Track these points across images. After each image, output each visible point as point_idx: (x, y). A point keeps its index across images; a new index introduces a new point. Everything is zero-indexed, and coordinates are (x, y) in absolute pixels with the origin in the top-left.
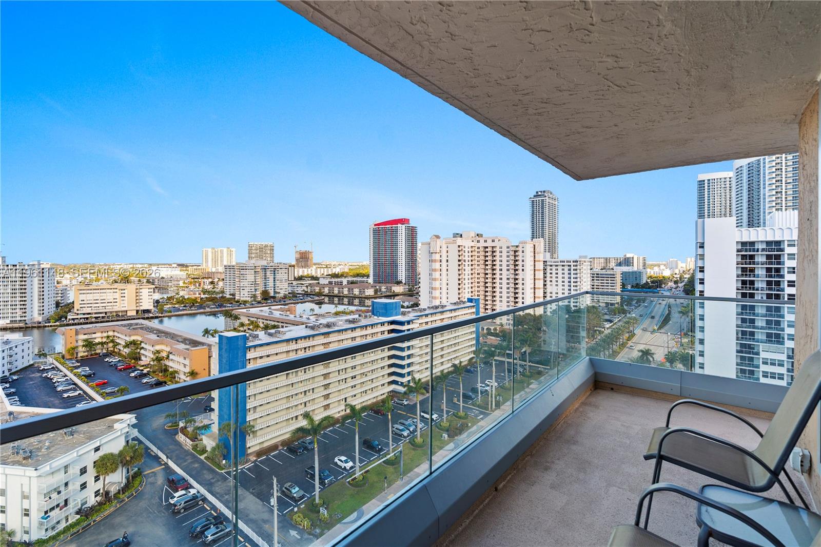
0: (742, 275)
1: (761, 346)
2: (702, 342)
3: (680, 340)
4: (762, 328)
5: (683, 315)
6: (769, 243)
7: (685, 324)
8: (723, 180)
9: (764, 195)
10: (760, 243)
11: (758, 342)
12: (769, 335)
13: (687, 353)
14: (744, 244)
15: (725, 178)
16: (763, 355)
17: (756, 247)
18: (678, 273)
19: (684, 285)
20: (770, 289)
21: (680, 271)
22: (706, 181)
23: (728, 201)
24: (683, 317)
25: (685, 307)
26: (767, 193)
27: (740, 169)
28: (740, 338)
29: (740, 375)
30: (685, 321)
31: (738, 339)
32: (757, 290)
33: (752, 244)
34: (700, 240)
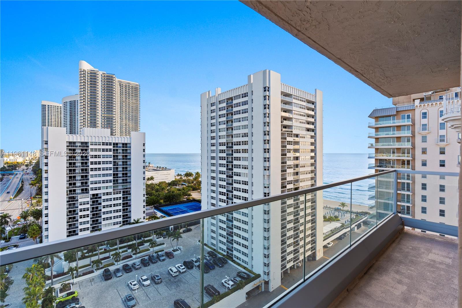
0: (70, 159)
1: (79, 196)
2: (47, 201)
3: (30, 202)
4: (79, 187)
5: (32, 186)
6: (82, 143)
7: (34, 191)
8: (57, 107)
9: (78, 119)
10: (78, 143)
11: (77, 194)
12: (82, 190)
13: (36, 209)
14: (70, 143)
15: (58, 106)
16: (80, 200)
17: (76, 145)
18: (28, 159)
19: (33, 167)
20: (83, 166)
21: (29, 158)
22: (47, 106)
23: (59, 120)
24: (33, 187)
25: (34, 181)
26: (79, 118)
27: (66, 103)
28: (69, 194)
29: (68, 214)
30: (34, 190)
31: (67, 195)
32: (77, 167)
33: (74, 143)
34: (45, 139)
